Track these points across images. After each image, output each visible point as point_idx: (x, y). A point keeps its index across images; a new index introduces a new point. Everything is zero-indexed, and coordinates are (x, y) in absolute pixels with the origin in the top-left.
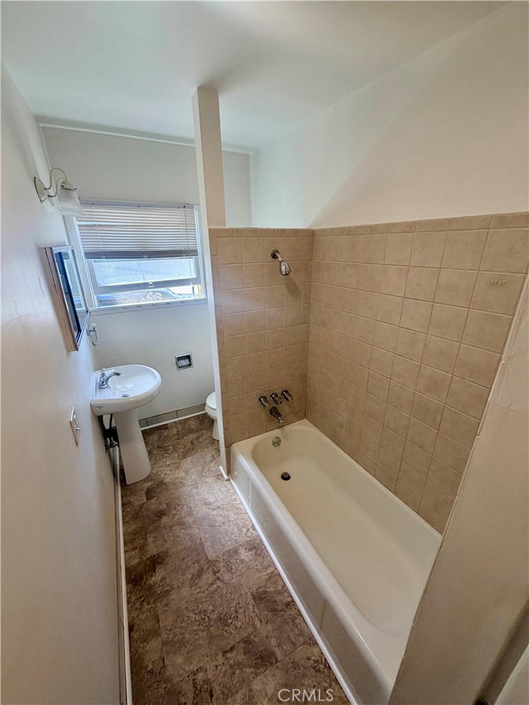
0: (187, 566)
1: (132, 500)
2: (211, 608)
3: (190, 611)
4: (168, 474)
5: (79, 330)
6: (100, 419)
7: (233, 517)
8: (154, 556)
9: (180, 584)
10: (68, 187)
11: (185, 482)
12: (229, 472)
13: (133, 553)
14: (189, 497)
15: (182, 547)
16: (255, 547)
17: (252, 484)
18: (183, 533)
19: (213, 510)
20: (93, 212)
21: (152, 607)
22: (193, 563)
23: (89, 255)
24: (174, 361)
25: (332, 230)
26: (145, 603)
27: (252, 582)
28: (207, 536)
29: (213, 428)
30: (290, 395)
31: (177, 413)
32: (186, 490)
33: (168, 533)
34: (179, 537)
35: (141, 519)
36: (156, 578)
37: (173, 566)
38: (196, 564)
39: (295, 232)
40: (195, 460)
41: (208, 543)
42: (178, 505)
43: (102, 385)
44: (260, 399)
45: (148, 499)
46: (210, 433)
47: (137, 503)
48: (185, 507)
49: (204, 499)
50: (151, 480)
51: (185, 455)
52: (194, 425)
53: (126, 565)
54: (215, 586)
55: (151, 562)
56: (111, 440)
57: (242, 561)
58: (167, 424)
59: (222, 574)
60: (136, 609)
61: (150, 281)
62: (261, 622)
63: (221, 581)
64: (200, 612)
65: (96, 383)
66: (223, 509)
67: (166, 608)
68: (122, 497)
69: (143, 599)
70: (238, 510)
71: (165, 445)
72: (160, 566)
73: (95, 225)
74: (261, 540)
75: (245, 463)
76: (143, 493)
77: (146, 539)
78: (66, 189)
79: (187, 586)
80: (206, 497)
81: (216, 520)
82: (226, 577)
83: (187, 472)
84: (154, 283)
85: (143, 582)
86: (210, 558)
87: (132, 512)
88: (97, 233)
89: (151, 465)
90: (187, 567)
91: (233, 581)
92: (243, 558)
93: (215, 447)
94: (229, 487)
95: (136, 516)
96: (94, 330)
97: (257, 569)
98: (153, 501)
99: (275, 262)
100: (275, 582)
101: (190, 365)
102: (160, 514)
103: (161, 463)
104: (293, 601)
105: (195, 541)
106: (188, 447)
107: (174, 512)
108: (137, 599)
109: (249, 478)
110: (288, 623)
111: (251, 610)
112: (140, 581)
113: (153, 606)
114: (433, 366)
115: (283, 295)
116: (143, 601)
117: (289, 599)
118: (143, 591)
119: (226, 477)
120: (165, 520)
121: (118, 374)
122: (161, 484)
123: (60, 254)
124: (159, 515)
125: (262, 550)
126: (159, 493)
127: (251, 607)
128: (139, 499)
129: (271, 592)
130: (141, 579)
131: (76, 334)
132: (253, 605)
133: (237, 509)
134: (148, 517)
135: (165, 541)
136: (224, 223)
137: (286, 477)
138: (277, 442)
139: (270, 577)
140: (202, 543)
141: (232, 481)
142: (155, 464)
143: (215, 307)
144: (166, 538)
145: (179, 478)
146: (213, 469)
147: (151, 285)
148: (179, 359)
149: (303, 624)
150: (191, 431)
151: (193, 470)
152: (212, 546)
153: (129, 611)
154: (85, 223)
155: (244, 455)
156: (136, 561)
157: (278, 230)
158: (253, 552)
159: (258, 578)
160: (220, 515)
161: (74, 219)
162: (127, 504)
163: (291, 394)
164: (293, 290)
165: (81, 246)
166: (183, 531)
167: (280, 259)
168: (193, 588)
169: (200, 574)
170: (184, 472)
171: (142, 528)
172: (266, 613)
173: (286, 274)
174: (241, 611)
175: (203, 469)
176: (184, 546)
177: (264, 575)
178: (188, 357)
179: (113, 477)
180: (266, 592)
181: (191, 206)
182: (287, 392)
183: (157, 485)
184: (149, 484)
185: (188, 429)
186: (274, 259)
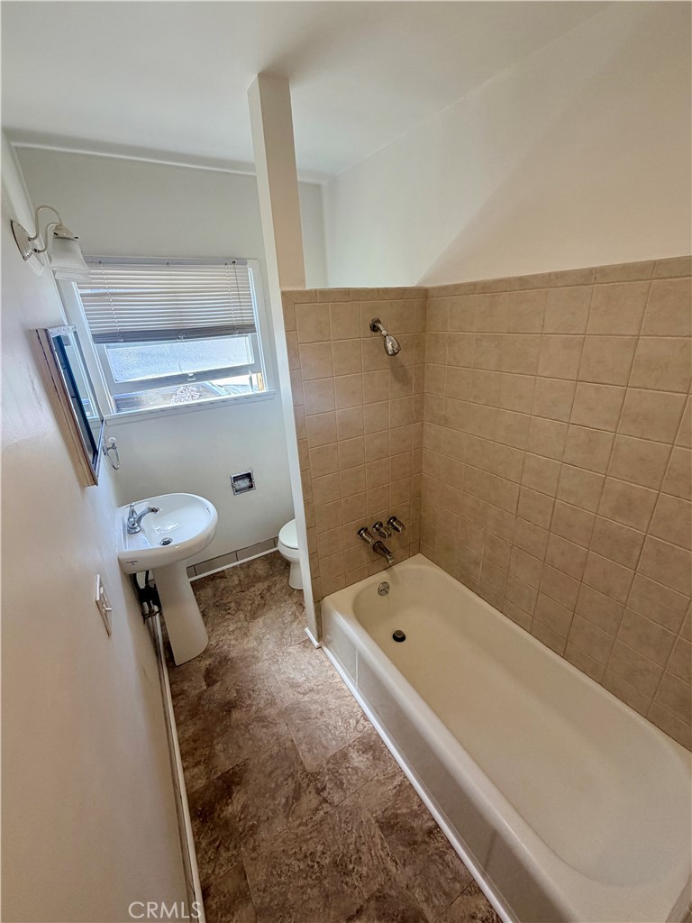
0: (277, 785)
1: (186, 688)
2: (320, 848)
3: (289, 857)
4: (235, 646)
5: (95, 452)
6: (133, 578)
7: (333, 703)
8: (228, 772)
9: (270, 814)
10: (65, 235)
11: (259, 655)
12: (320, 637)
13: (196, 770)
14: (267, 678)
15: (265, 756)
16: (371, 747)
17: (360, 656)
18: (265, 733)
19: (304, 694)
20: (101, 274)
21: (232, 855)
22: (286, 779)
23: (100, 338)
24: (229, 482)
25: (457, 287)
26: (222, 850)
27: (373, 802)
28: (301, 734)
29: (289, 572)
30: (401, 524)
31: (236, 555)
32: (262, 666)
33: (243, 735)
34: (261, 739)
35: (202, 716)
36: (233, 808)
37: (256, 785)
38: (290, 779)
39: (402, 293)
40: (269, 621)
41: (303, 747)
42: (253, 691)
43: (132, 529)
44: (359, 533)
45: (208, 685)
46: (285, 580)
47: (194, 693)
48: (263, 694)
49: (289, 678)
50: (210, 656)
51: (254, 615)
52: (261, 569)
53: (187, 790)
54: (322, 813)
55: (224, 782)
56: (150, 606)
57: (356, 769)
58: (223, 571)
59: (329, 793)
60: (210, 860)
61: (189, 371)
62: (396, 864)
63: (330, 803)
64: (306, 856)
65: (124, 525)
66: (318, 693)
67: (254, 855)
68: (171, 685)
69: (218, 843)
70: (340, 693)
71: (225, 601)
72: (238, 788)
73: (105, 294)
74: (378, 735)
75: (344, 624)
76: (201, 676)
77: (212, 746)
78: (62, 239)
79: (281, 817)
80: (292, 676)
81: (310, 709)
82: (336, 798)
83: (259, 640)
84: (196, 375)
85: (216, 814)
86: (308, 769)
87: (188, 708)
88: (110, 305)
89: (208, 632)
90: (278, 787)
91: (347, 802)
92: (356, 764)
93: (295, 600)
94: (323, 657)
95: (194, 713)
96: (113, 447)
97: (378, 781)
98: (216, 687)
99: (376, 337)
100: (408, 799)
101: (251, 487)
102: (229, 707)
103: (221, 630)
104: (437, 826)
105: (284, 744)
106: (256, 602)
107: (249, 702)
108: (210, 844)
109: (353, 647)
110: (434, 862)
111: (379, 846)
112: (211, 813)
113: (234, 852)
114: (626, 478)
115: (387, 383)
116: (218, 847)
117: (431, 824)
118: (218, 829)
119: (316, 644)
120: (236, 715)
121: (154, 510)
122: (225, 660)
123: (59, 339)
124: (226, 708)
125: (382, 751)
126: (223, 675)
127: (379, 841)
128: (196, 686)
129: (404, 815)
130: (212, 810)
131: (90, 457)
132: (381, 839)
133: (338, 690)
134: (211, 712)
135: (240, 747)
136: (303, 281)
137: (399, 637)
138: (384, 590)
139: (399, 791)
140: (294, 748)
141: (325, 648)
142: (213, 630)
143: (294, 406)
144: (241, 744)
145: (248, 650)
146: (296, 632)
147: (191, 377)
148: (236, 479)
149: (457, 862)
150: (259, 579)
151: (268, 636)
152: (310, 750)
153: (200, 865)
154: (89, 291)
155: (342, 614)
156: (201, 783)
157: (378, 289)
158: (369, 755)
159: (382, 795)
160: (316, 702)
161: (74, 285)
162: (180, 695)
163: (401, 521)
164: (400, 375)
165: (87, 326)
166: (264, 730)
167: (384, 332)
168: (290, 819)
169: (297, 795)
170: (256, 640)
171: (204, 730)
172: (401, 849)
173: (395, 354)
174: (364, 848)
175: (282, 633)
176: (269, 753)
177: (389, 789)
178: (248, 476)
179: (155, 657)
180: (396, 816)
181: (244, 262)
182: (395, 519)
183: (220, 663)
184: (208, 663)
185: (254, 576)
186: (373, 333)
